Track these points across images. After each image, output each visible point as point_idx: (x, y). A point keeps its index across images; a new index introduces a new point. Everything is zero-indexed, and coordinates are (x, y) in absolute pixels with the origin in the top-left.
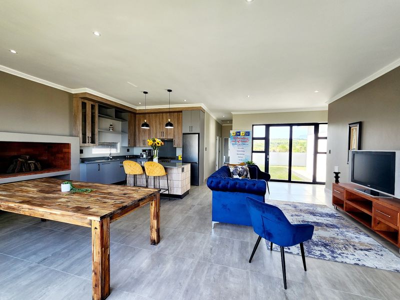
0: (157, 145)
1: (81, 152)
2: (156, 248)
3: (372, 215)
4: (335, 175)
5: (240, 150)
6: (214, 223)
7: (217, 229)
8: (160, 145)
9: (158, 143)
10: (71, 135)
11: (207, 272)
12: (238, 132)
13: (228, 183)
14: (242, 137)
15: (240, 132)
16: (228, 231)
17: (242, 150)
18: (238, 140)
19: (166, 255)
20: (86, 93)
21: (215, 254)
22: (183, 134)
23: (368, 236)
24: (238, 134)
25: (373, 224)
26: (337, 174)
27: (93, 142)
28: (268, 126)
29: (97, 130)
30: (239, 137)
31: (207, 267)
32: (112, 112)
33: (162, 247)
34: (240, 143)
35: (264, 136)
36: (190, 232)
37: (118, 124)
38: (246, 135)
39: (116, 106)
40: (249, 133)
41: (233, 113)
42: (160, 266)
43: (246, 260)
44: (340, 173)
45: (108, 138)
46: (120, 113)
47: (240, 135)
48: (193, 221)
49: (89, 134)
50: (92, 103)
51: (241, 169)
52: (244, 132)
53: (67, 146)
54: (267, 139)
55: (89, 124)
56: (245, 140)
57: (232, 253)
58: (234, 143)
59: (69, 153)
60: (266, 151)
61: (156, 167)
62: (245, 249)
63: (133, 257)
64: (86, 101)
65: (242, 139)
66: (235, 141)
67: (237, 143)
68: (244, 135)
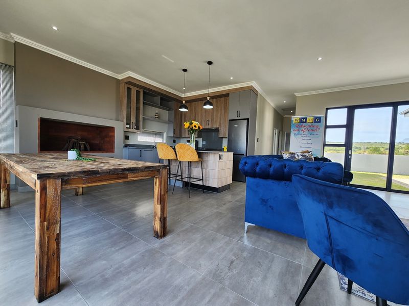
0: (194, 128)
1: (127, 138)
2: (157, 243)
5: (306, 141)
6: (247, 224)
7: (251, 235)
8: (197, 128)
9: (195, 126)
10: (117, 120)
12: (303, 118)
14: (310, 124)
15: (306, 118)
16: (269, 241)
17: (308, 141)
18: (303, 128)
19: (164, 255)
20: (130, 77)
21: (235, 272)
22: (230, 120)
24: (303, 120)
27: (138, 128)
28: (351, 110)
29: (141, 117)
30: (304, 124)
31: (213, 291)
32: (158, 99)
33: (166, 242)
34: (306, 132)
36: (210, 232)
37: (165, 114)
38: (315, 122)
39: (160, 91)
40: (320, 118)
41: (297, 95)
42: (147, 268)
43: (291, 298)
45: (155, 126)
46: (166, 101)
48: (221, 219)
49: (133, 120)
50: (138, 89)
51: (300, 157)
52: (312, 118)
53: (112, 129)
54: (349, 127)
55: (133, 110)
56: (315, 128)
57: (265, 278)
58: (296, 132)
59: (113, 136)
60: (348, 145)
61: (187, 150)
62: (293, 277)
64: (131, 87)
65: (309, 126)
66: (299, 130)
67: (302, 132)
68: (312, 121)
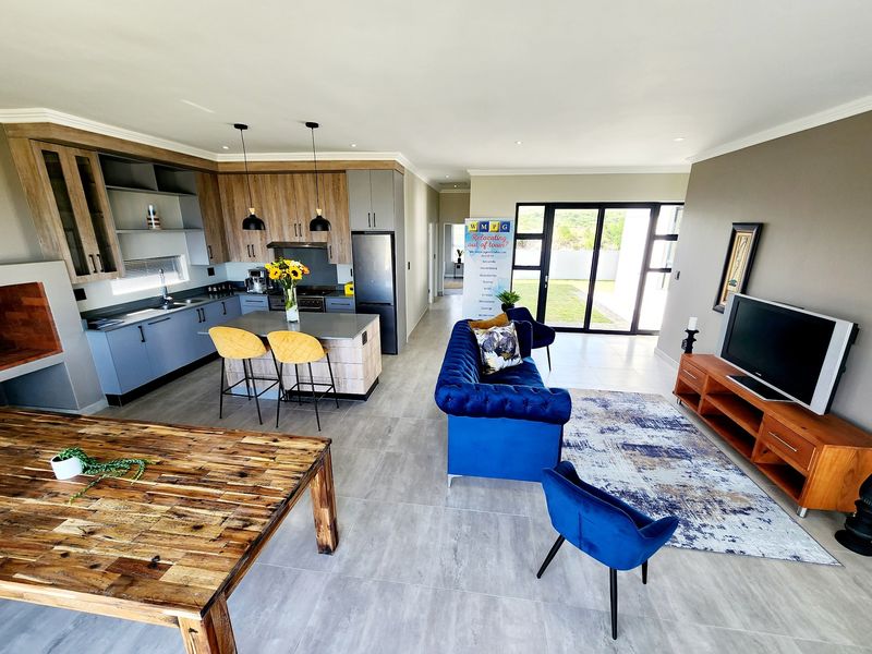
0: (293, 277)
1: (80, 294)
2: (334, 564)
3: (758, 437)
4: (687, 335)
5: (488, 265)
6: (451, 476)
7: (458, 488)
8: (300, 277)
9: (295, 273)
10: (37, 258)
11: (458, 619)
12: (484, 223)
13: (487, 399)
14: (494, 234)
15: (488, 223)
16: (482, 491)
17: (493, 265)
18: (483, 242)
19: (360, 581)
20: (48, 123)
21: (465, 563)
22: (353, 233)
23: (743, 474)
24: (483, 227)
25: (754, 452)
26: (691, 333)
27: (109, 266)
28: (550, 208)
29: (112, 233)
30: (485, 234)
31: (454, 605)
32: (147, 174)
33: (347, 556)
34: (488, 249)
35: (540, 230)
36: (401, 505)
37: (172, 205)
38: (503, 231)
39: (155, 156)
40: (508, 224)
41: (472, 173)
42: (354, 616)
43: (531, 571)
44: (697, 332)
45: (151, 245)
46: (168, 174)
47: (487, 230)
49: (90, 247)
50: (79, 153)
51: (501, 337)
52: (496, 223)
53: (34, 289)
54: (546, 237)
55: (84, 219)
56: (501, 242)
57: (499, 555)
58: (474, 249)
59: (44, 308)
60: (544, 268)
61: (300, 344)
62: (525, 540)
63: (285, 599)
64: (55, 148)
65: (493, 239)
66: (476, 245)
67: (482, 249)
68: (496, 229)
